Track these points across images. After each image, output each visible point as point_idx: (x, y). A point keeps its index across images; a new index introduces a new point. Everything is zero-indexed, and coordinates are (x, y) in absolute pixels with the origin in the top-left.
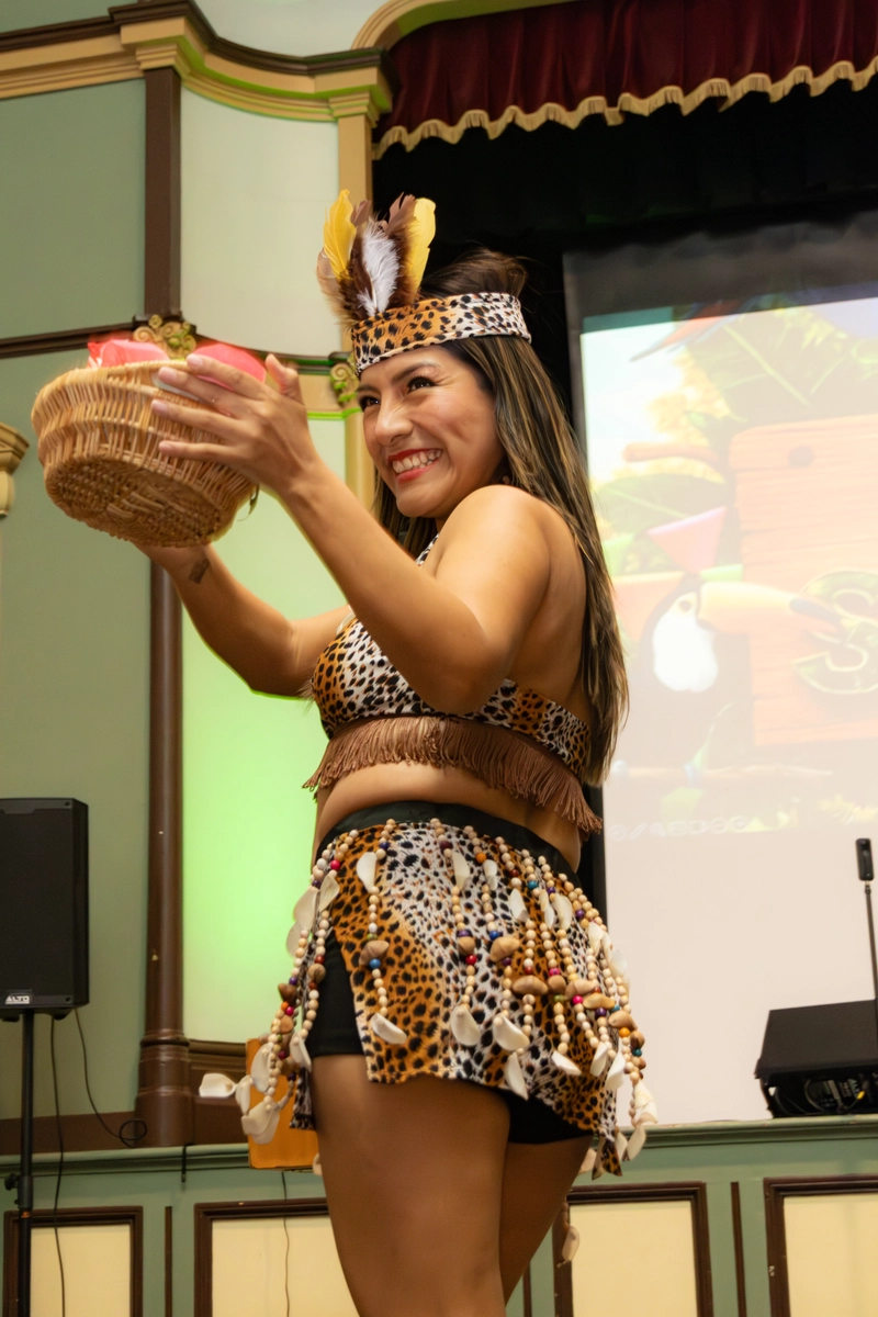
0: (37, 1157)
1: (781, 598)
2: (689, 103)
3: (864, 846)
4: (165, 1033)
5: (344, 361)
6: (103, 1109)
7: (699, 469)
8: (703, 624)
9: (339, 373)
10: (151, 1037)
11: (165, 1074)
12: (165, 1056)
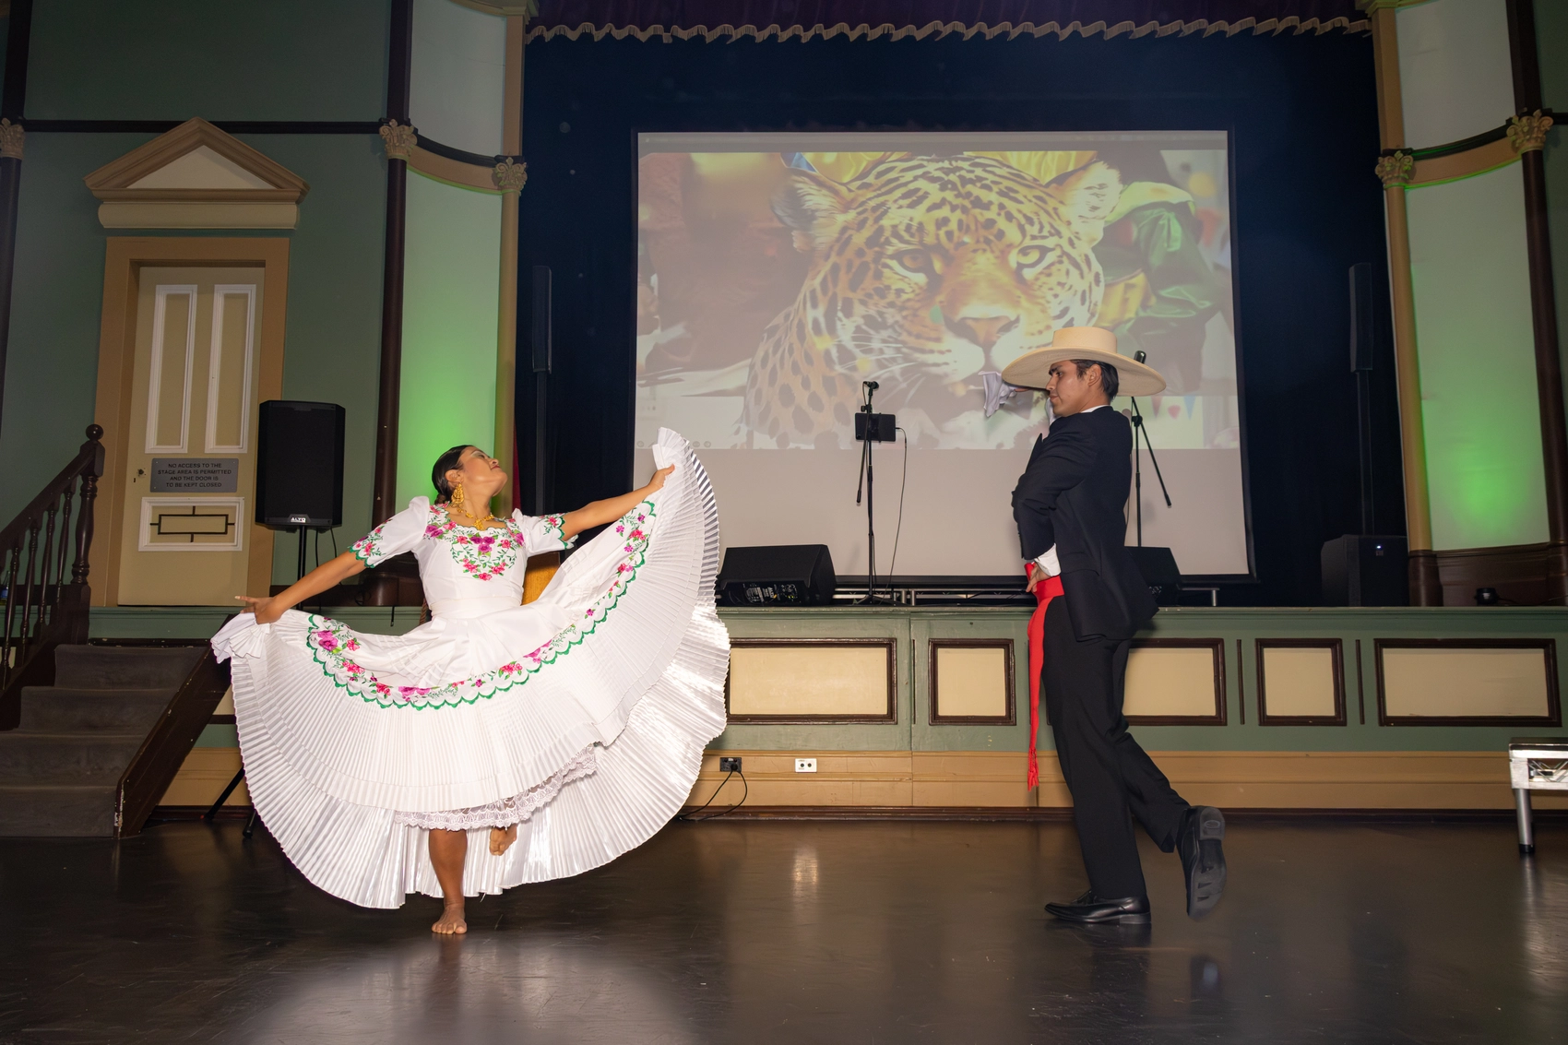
2: (711, 36)
5: (504, 161)
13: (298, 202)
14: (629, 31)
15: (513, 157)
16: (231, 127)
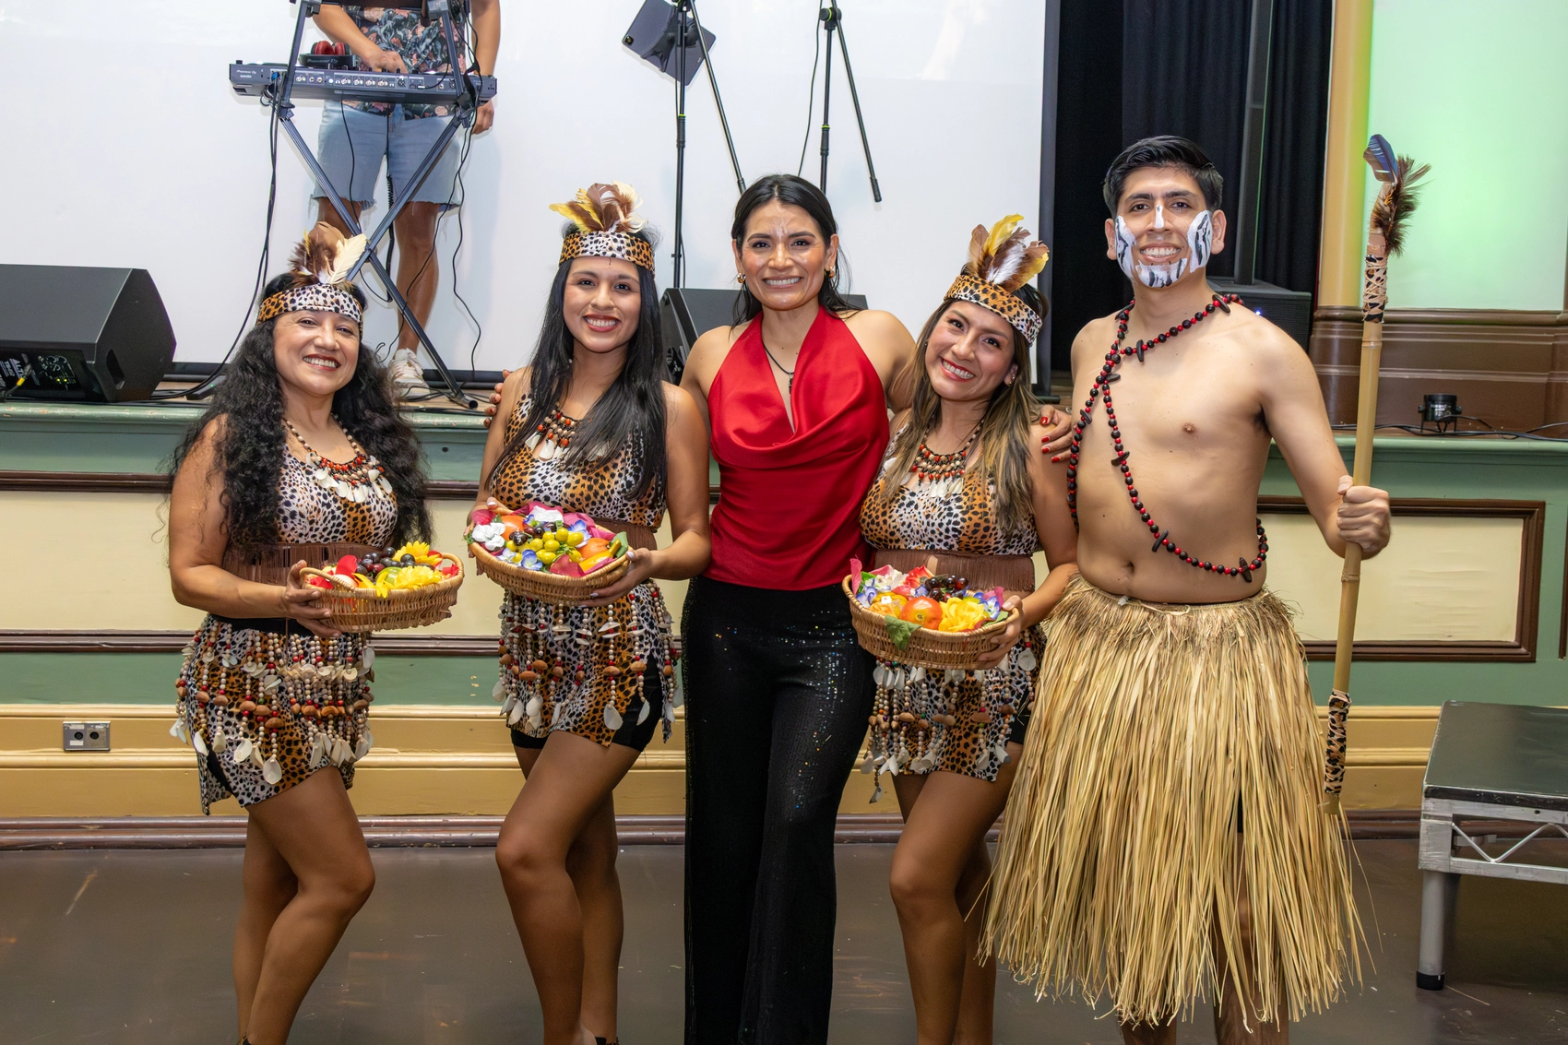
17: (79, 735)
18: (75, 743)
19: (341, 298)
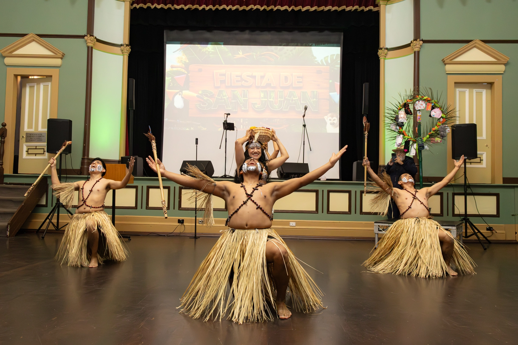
0: (62, 176)
1: (195, 95)
2: (186, 8)
3: (197, 139)
4: (86, 157)
5: (123, 46)
6: (74, 168)
7: (183, 70)
8: (182, 97)
9: (122, 47)
10: (84, 158)
11: (86, 164)
12: (86, 161)
13: (62, 58)
14: (161, 6)
15: (126, 44)
16: (41, 36)
17: (201, 222)
18: (200, 223)
19: (257, 144)
